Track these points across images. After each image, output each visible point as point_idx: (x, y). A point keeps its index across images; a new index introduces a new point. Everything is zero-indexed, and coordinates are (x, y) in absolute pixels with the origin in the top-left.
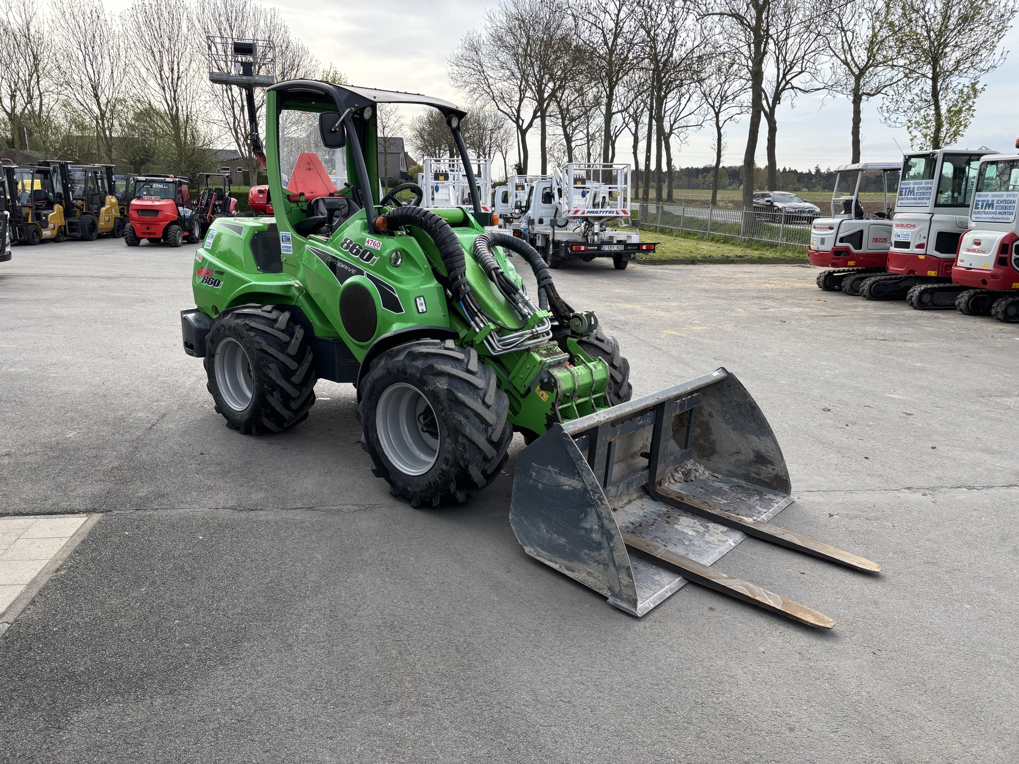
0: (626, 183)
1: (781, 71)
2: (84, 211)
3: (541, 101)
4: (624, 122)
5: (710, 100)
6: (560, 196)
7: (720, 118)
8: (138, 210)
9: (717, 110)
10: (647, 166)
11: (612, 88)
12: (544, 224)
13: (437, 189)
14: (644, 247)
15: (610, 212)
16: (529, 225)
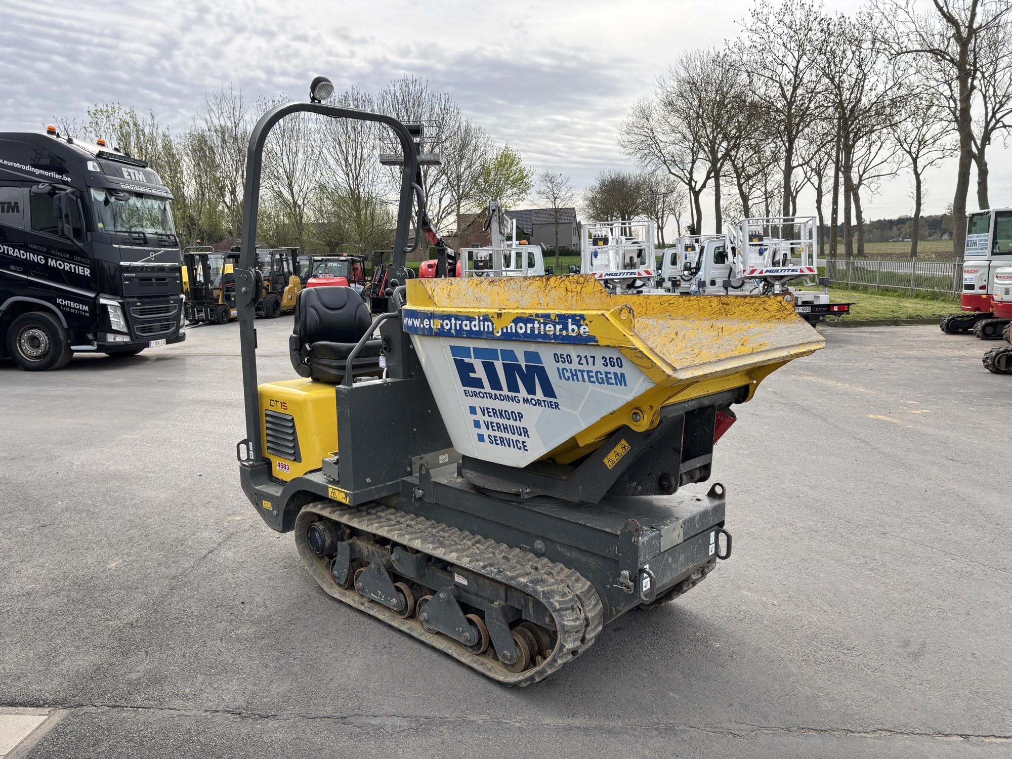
0: (811, 237)
1: (990, 110)
2: (270, 291)
3: (714, 161)
4: (806, 177)
5: (905, 146)
6: (734, 255)
7: (918, 164)
9: (914, 156)
10: (834, 220)
11: (791, 142)
12: (717, 285)
13: (595, 254)
14: (836, 309)
15: (793, 270)
16: (699, 287)
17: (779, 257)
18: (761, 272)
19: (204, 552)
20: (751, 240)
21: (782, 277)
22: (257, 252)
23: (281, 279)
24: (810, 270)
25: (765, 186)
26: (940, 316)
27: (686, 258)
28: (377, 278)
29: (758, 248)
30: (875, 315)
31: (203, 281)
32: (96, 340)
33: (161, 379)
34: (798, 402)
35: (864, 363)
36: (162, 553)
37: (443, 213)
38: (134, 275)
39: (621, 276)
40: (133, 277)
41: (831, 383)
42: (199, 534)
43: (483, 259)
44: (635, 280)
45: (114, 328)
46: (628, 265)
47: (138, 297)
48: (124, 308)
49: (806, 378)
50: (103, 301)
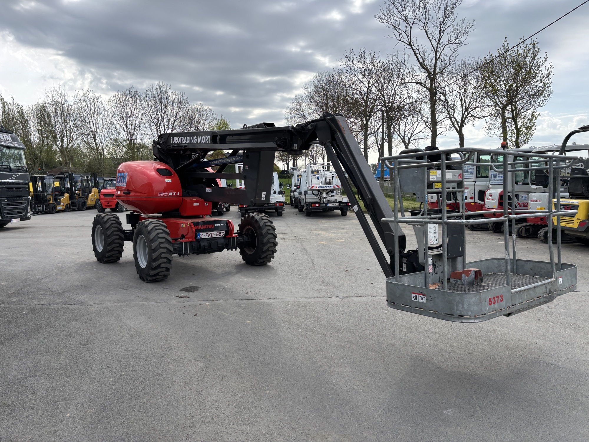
2: (80, 196)
8: (104, 195)
11: (367, 122)
14: (350, 204)
15: (330, 187)
18: (316, 188)
20: (313, 173)
21: (327, 190)
22: (74, 175)
23: (87, 190)
24: (338, 186)
29: (317, 176)
31: (41, 191)
38: (4, 186)
47: (6, 197)
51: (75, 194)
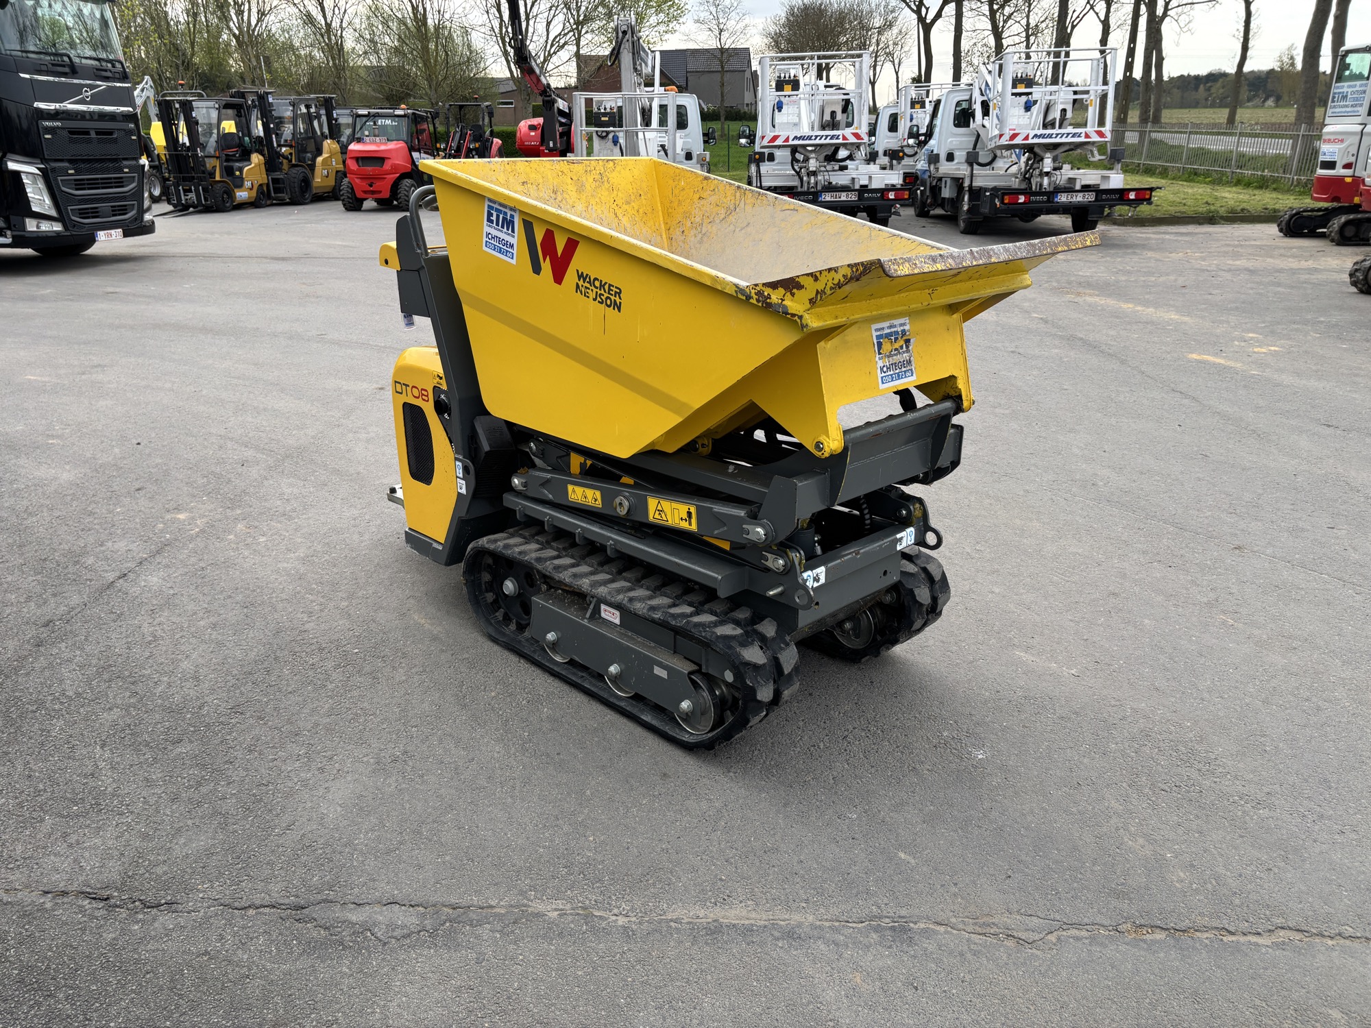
2: (294, 162)
4: (1088, 3)
6: (986, 112)
8: (357, 159)
12: (956, 161)
13: (779, 107)
14: (1132, 196)
15: (1074, 135)
16: (930, 164)
17: (1056, 114)
18: (1027, 138)
19: (111, 577)
20: (1014, 86)
21: (1056, 146)
22: (271, 100)
23: (308, 146)
24: (1101, 134)
25: (1028, 16)
26: (1275, 211)
27: (911, 120)
28: (454, 145)
29: (1024, 98)
30: (1182, 209)
31: (188, 144)
32: (10, 228)
33: (110, 289)
34: (1081, 336)
35: (1172, 278)
36: (39, 577)
37: (552, 45)
38: (59, 124)
39: (817, 141)
40: (58, 127)
41: (1127, 307)
42: (110, 544)
43: (608, 110)
44: (837, 148)
45: (34, 209)
46: (828, 125)
47: (70, 161)
48: (46, 175)
49: (1089, 299)
50: (12, 166)
51: (279, 155)
